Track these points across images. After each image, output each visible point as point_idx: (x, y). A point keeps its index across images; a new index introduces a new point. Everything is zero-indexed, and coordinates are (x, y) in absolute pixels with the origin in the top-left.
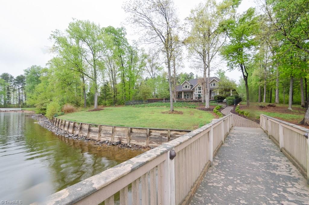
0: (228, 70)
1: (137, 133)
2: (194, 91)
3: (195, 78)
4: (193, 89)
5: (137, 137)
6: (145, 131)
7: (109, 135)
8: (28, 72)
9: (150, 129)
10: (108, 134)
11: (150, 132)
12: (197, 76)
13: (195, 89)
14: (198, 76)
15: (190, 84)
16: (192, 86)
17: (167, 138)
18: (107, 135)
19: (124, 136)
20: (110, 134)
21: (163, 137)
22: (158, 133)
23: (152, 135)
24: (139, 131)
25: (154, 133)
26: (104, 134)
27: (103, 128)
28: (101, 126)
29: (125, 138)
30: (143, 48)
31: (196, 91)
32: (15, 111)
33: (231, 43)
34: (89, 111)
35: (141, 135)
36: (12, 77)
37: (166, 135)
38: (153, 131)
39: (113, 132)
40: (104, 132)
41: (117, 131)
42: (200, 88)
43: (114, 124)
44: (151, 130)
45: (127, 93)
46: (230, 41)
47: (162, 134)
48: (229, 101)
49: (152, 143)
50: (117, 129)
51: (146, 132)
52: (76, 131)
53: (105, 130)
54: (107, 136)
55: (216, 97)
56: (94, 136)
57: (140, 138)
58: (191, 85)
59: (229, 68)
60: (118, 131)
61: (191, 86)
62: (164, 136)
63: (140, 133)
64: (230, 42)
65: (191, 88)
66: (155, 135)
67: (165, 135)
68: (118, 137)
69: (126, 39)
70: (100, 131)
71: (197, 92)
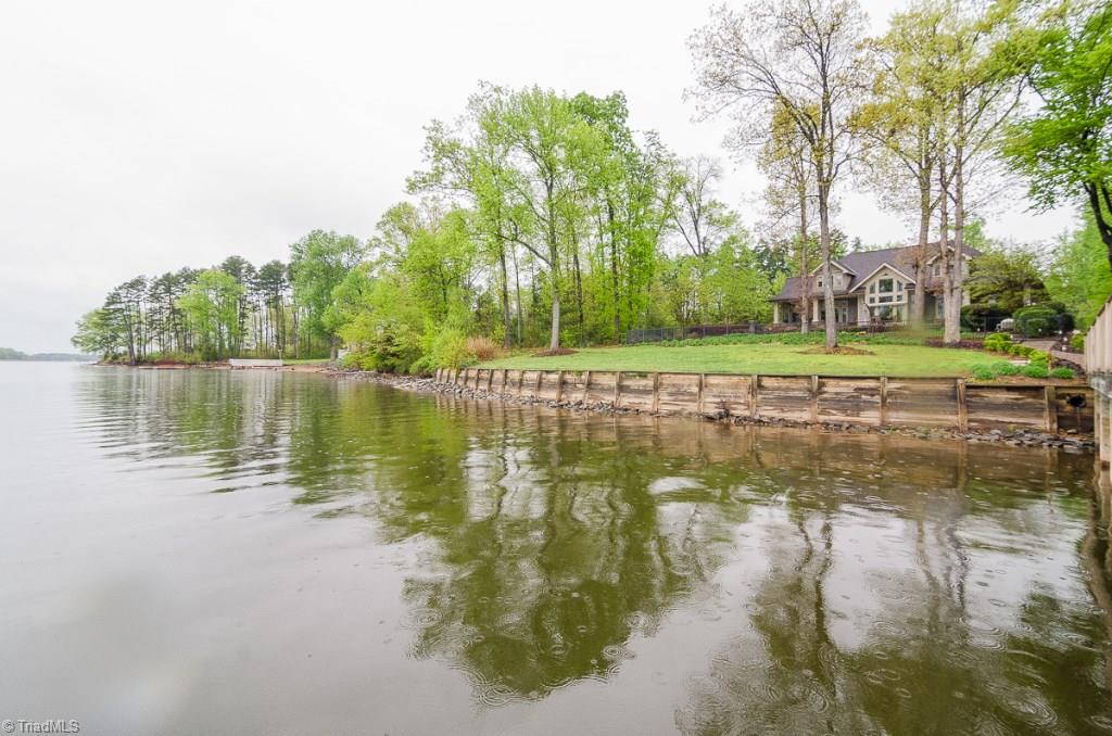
0: (1031, 208)
1: (779, 389)
2: (863, 296)
3: (850, 249)
4: (859, 288)
5: (779, 398)
6: (804, 383)
7: (687, 398)
8: (301, 252)
9: (820, 377)
10: (682, 394)
11: (821, 385)
12: (858, 244)
13: (868, 290)
14: (863, 244)
15: (846, 271)
16: (853, 277)
17: (879, 401)
18: (681, 397)
19: (736, 397)
20: (691, 394)
21: (863, 397)
22: (848, 386)
23: (826, 392)
24: (784, 383)
25: (832, 388)
26: (671, 394)
27: (666, 380)
28: (661, 373)
29: (740, 404)
30: (674, 155)
31: (872, 296)
32: (270, 368)
33: (1045, 113)
34: (538, 355)
35: (791, 394)
36: (250, 269)
37: (874, 392)
38: (832, 382)
39: (701, 389)
40: (669, 390)
41: (712, 385)
42: (887, 285)
43: (702, 369)
44: (824, 380)
45: (623, 305)
46: (1046, 104)
47: (857, 389)
48: (1030, 323)
49: (829, 414)
50: (713, 380)
51: (806, 385)
52: (571, 393)
53: (674, 385)
54: (682, 401)
55: (968, 311)
56: (637, 401)
57: (785, 401)
58: (848, 275)
59: (1034, 203)
60: (717, 385)
61: (849, 279)
62: (866, 394)
63: (787, 389)
64: (1044, 108)
65: (850, 286)
66: (837, 394)
67: (872, 392)
68: (718, 400)
69: (627, 129)
70: (656, 388)
71: (877, 300)
